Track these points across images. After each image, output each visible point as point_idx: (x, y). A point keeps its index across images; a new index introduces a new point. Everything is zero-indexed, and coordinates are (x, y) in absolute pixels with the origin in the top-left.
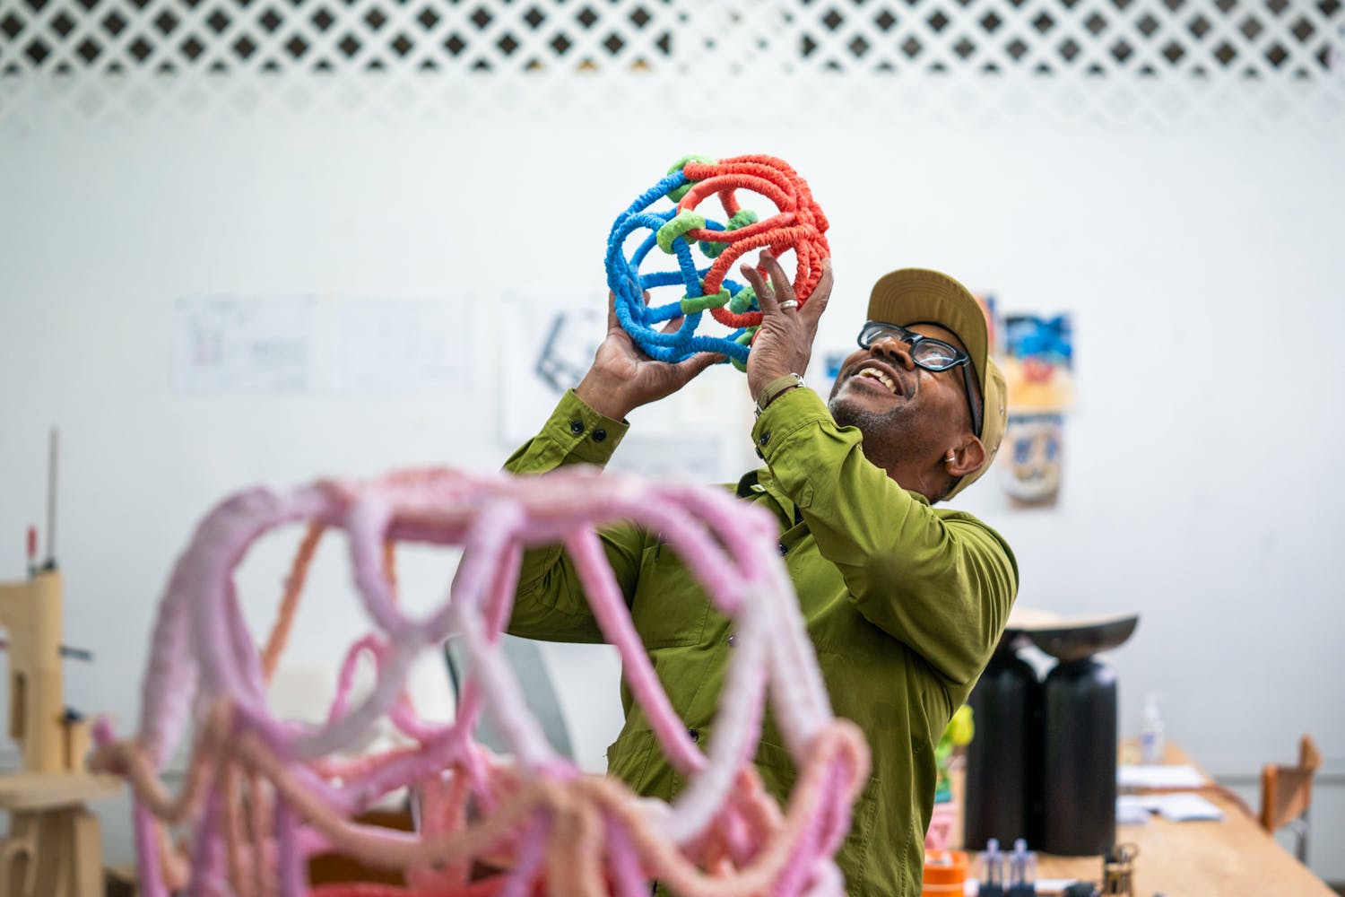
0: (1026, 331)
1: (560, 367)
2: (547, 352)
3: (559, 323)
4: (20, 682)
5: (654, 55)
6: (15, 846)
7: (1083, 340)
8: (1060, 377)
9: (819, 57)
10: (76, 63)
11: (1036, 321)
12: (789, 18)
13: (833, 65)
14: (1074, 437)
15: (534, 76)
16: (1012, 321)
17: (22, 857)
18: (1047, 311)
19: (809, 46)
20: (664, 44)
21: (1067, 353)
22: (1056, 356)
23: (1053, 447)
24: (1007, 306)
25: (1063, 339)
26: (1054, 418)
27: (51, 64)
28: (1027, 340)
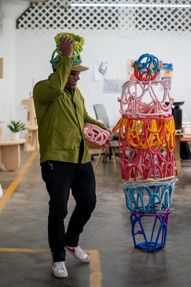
0: (166, 66)
1: (102, 70)
2: (100, 68)
3: (102, 64)
4: (29, 113)
5: (115, 27)
6: (29, 135)
7: (174, 67)
8: (171, 72)
9: (138, 28)
10: (35, 27)
11: (167, 64)
12: (134, 22)
13: (140, 29)
14: (172, 80)
15: (99, 30)
16: (164, 64)
17: (30, 137)
18: (169, 63)
19: (137, 26)
20: (117, 26)
21: (172, 69)
22: (170, 69)
23: (170, 82)
24: (163, 62)
25: (171, 67)
26: (170, 78)
27: (31, 27)
28: (166, 67)
